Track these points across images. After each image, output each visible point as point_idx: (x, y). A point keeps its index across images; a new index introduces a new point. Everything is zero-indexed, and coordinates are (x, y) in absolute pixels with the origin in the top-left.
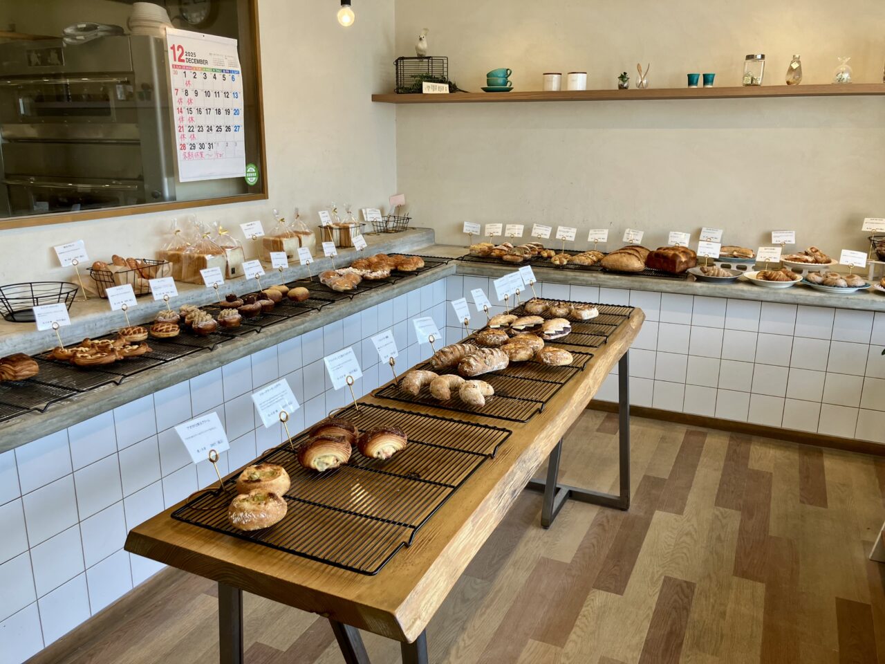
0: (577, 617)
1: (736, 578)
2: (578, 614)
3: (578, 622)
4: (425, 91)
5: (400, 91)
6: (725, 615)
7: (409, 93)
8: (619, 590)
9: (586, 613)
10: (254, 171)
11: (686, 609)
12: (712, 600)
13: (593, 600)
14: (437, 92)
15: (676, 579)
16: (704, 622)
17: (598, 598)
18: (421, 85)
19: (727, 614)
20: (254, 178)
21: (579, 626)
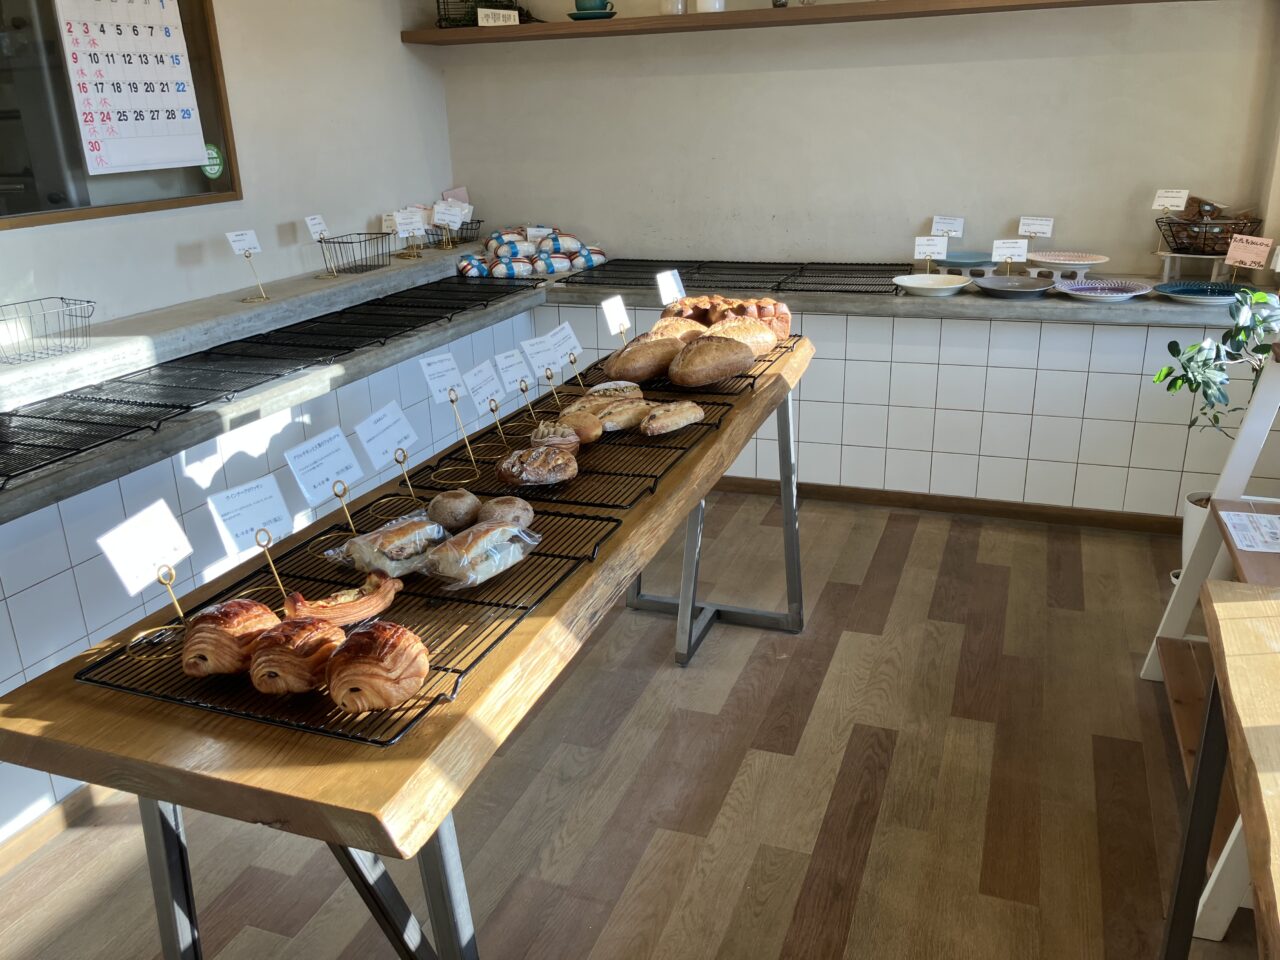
0: (727, 793)
1: (954, 718)
2: (728, 786)
3: (728, 799)
4: (482, 22)
5: (443, 24)
6: (938, 771)
7: (458, 26)
8: (790, 749)
9: (740, 784)
10: (215, 155)
11: (884, 769)
12: (920, 752)
13: (750, 765)
14: (501, 23)
15: (870, 727)
16: (909, 783)
17: (758, 761)
18: (476, 14)
19: (941, 771)
20: (217, 168)
21: (729, 804)
